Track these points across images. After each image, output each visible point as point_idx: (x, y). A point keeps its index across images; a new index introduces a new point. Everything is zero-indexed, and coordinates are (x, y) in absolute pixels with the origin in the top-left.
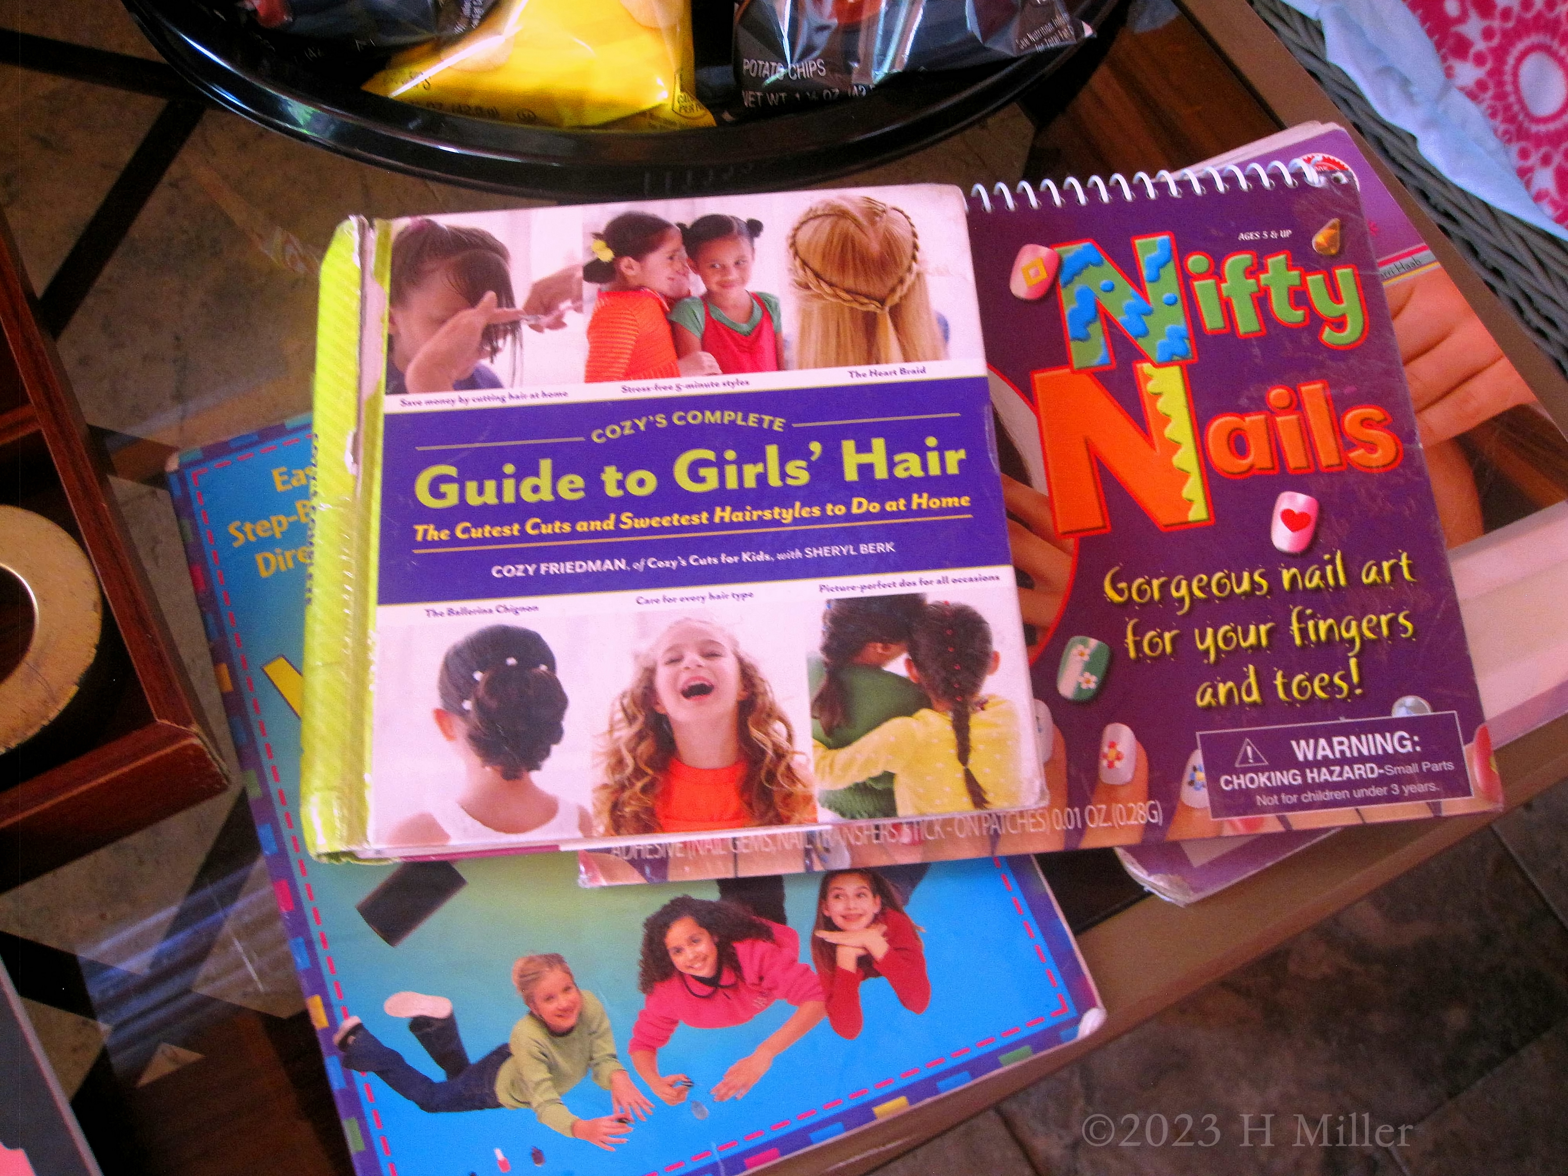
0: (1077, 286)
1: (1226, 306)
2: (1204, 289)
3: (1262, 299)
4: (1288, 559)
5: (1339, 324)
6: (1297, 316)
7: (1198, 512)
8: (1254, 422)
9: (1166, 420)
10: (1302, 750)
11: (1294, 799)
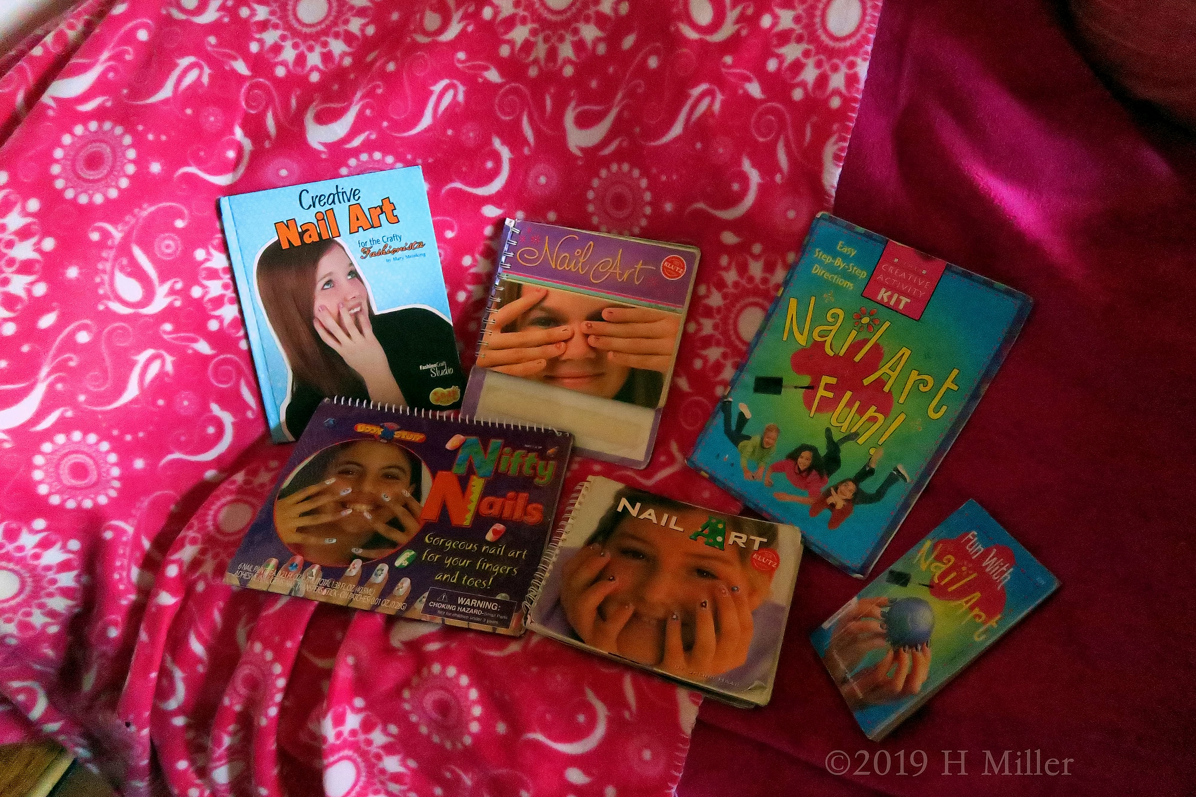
3: (521, 466)
4: (488, 543)
5: (542, 478)
8: (499, 501)
10: (461, 601)
11: (450, 614)
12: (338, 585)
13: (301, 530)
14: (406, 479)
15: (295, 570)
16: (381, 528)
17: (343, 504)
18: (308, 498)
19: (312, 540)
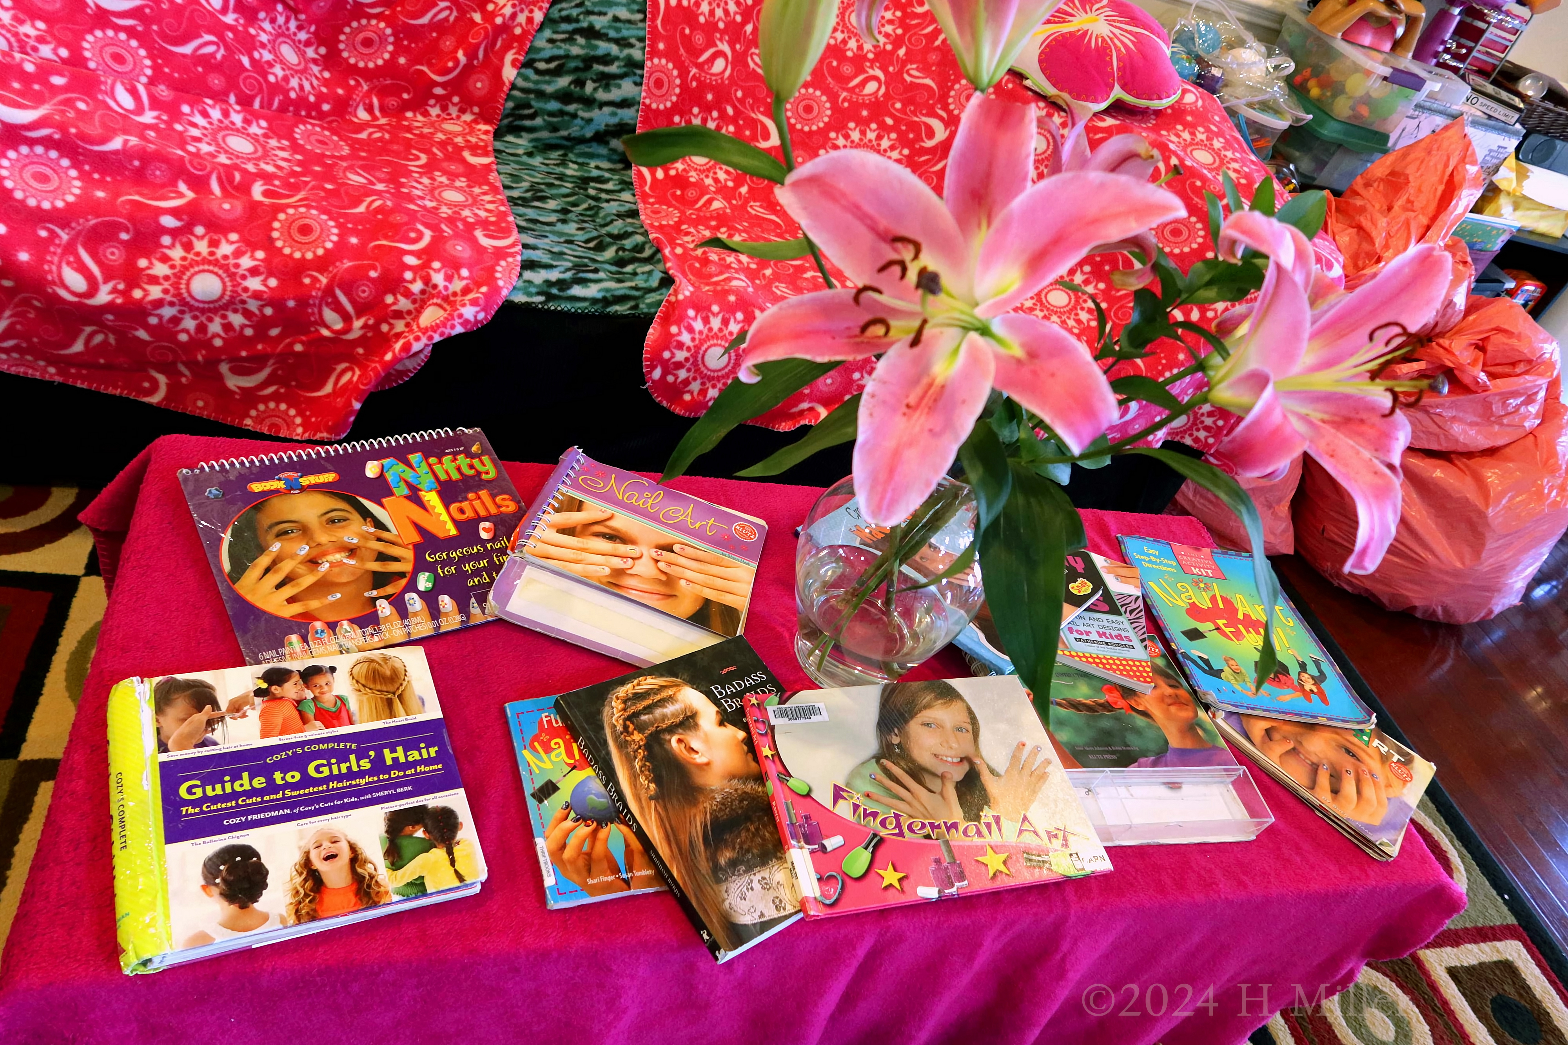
0: (391, 471)
1: (447, 472)
2: (438, 468)
3: (459, 469)
4: (488, 541)
5: (487, 473)
6: (472, 472)
7: (453, 532)
8: (465, 505)
9: (434, 507)
12: (382, 627)
13: (291, 600)
14: (356, 517)
15: (325, 635)
16: (376, 566)
17: (313, 562)
18: (267, 571)
19: (314, 604)
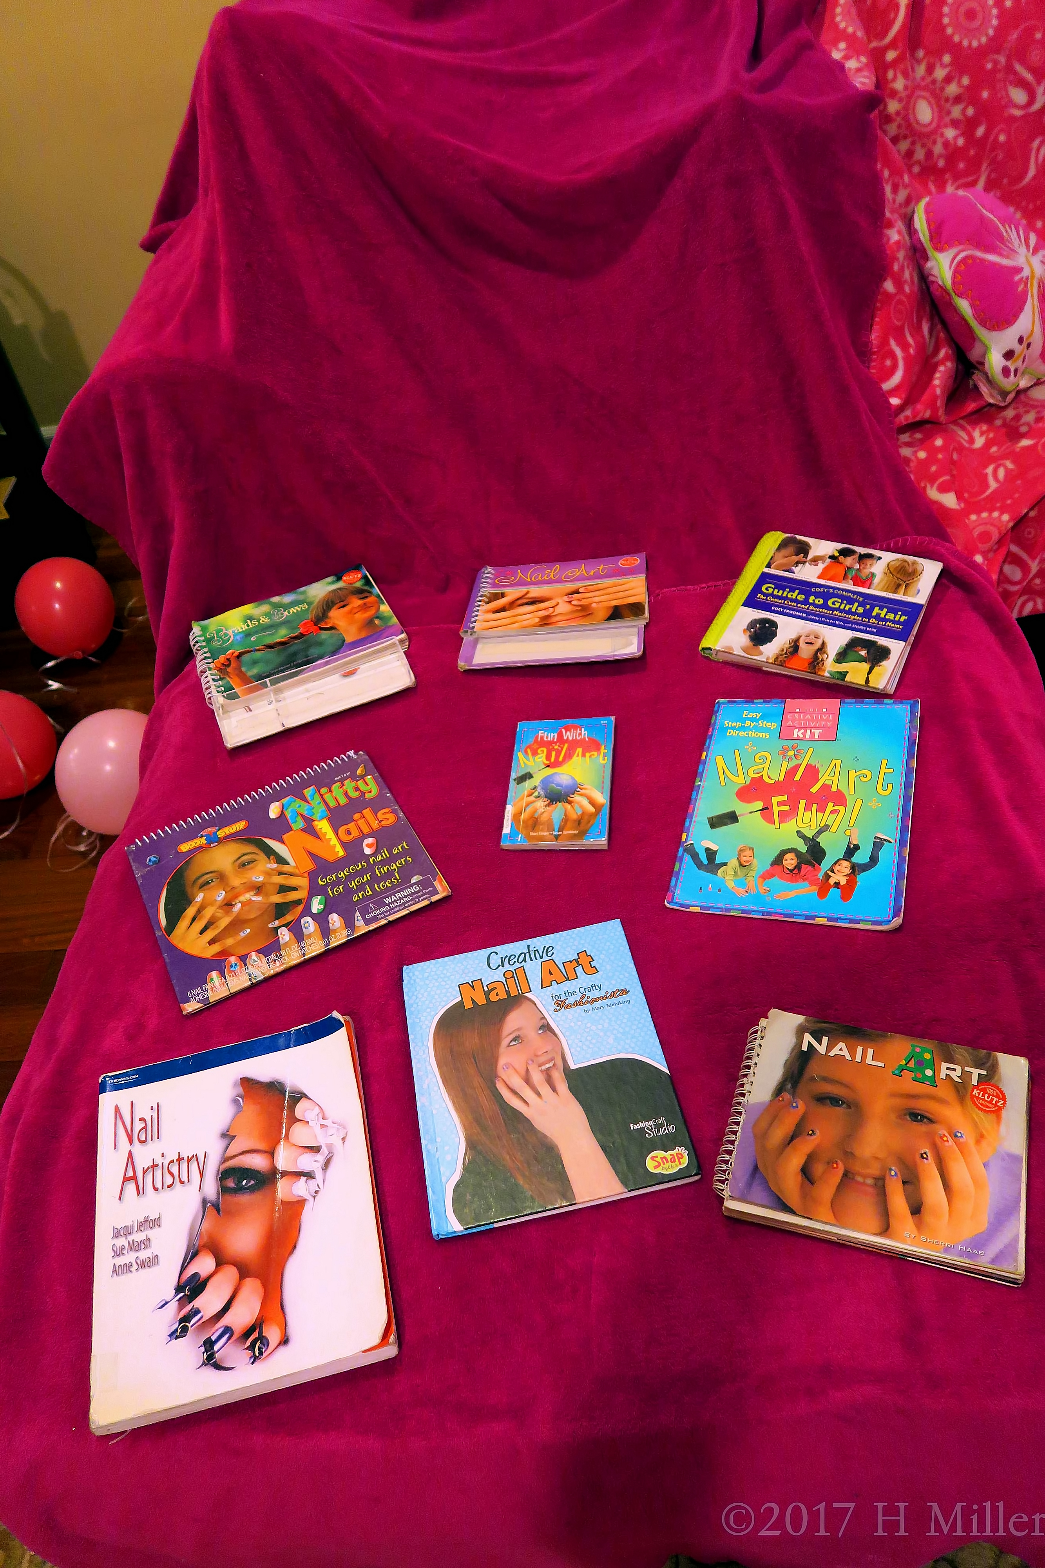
0: (289, 810)
1: (336, 799)
2: (328, 798)
3: (346, 794)
4: (371, 856)
6: (357, 794)
7: (341, 853)
9: (326, 833)
10: (387, 901)
12: (283, 952)
15: (238, 967)
19: (229, 942)
